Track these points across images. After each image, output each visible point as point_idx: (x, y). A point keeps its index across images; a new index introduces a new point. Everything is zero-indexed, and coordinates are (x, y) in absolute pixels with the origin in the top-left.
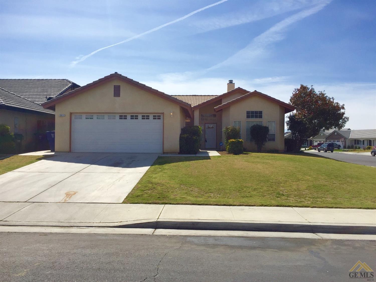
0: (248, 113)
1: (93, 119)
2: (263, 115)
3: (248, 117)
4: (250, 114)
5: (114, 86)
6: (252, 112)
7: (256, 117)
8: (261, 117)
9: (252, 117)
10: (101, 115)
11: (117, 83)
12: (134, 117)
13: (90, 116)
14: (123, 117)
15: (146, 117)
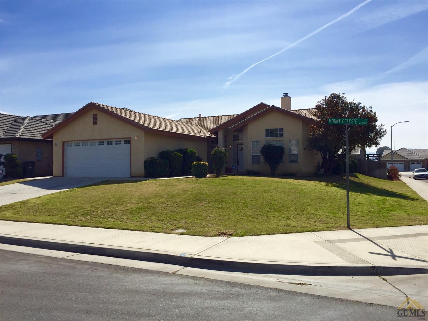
0: (267, 131)
1: (79, 146)
2: (284, 133)
3: (267, 136)
4: (270, 133)
5: (93, 114)
6: (272, 130)
7: (276, 135)
8: (281, 135)
9: (272, 136)
10: (85, 142)
11: (95, 112)
12: (110, 143)
13: (77, 143)
14: (101, 143)
15: (118, 142)
